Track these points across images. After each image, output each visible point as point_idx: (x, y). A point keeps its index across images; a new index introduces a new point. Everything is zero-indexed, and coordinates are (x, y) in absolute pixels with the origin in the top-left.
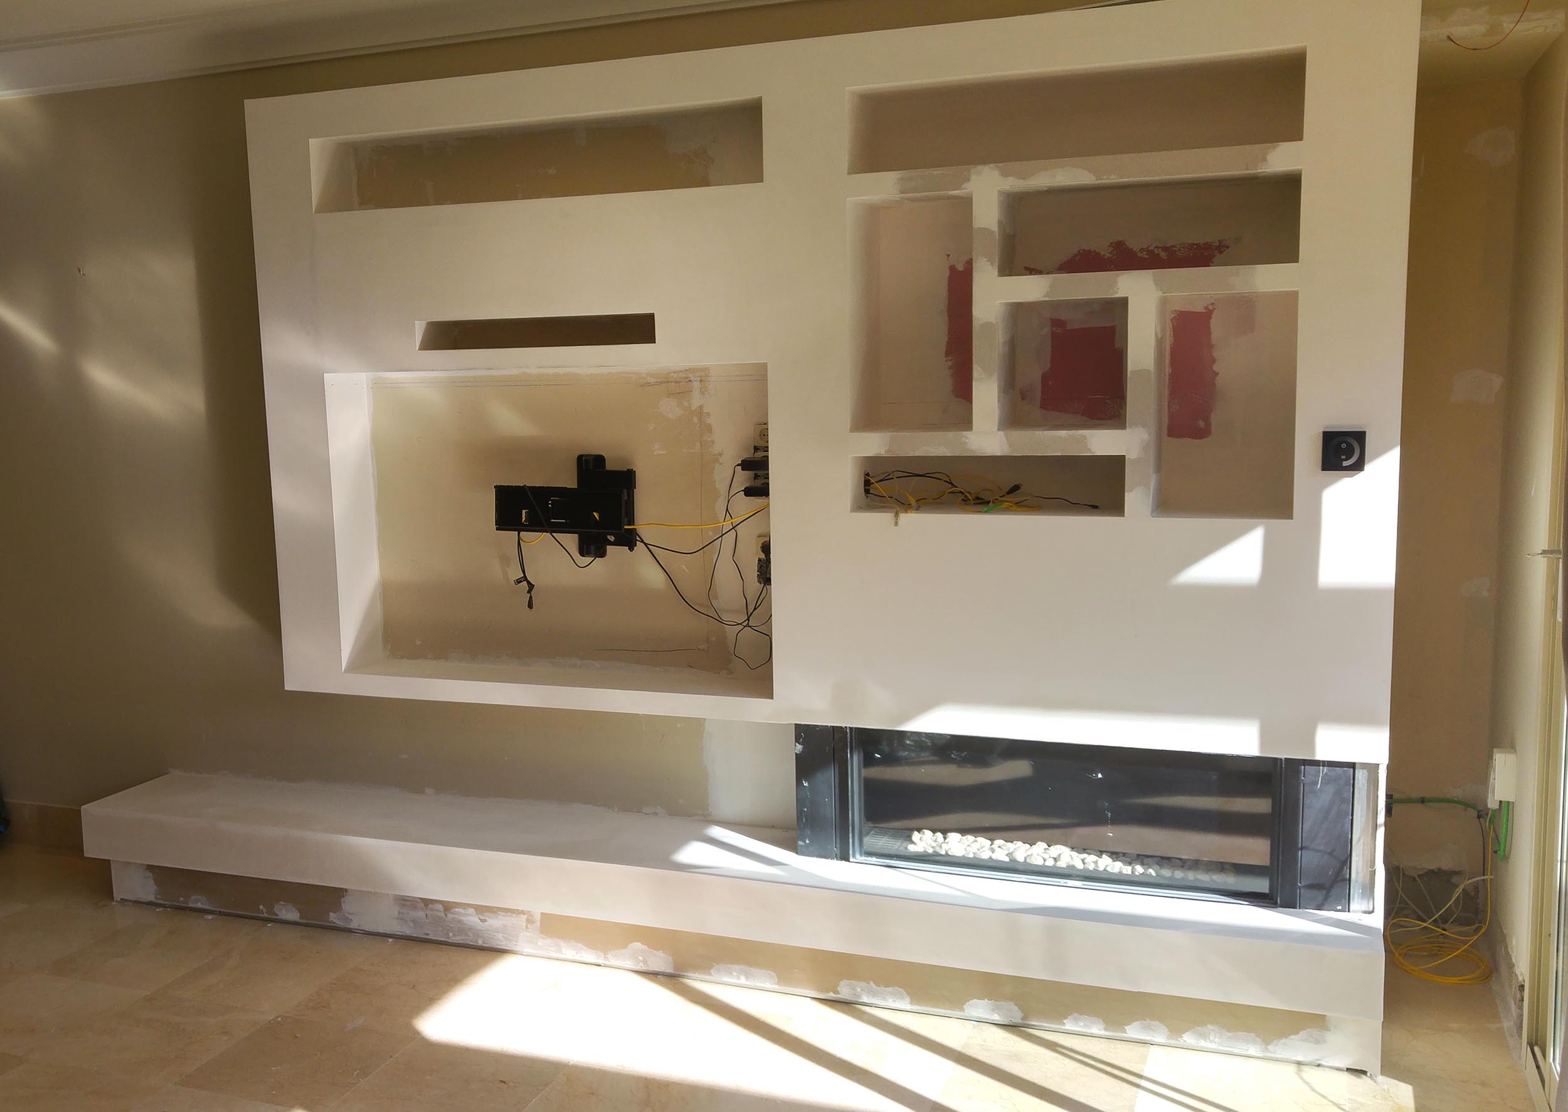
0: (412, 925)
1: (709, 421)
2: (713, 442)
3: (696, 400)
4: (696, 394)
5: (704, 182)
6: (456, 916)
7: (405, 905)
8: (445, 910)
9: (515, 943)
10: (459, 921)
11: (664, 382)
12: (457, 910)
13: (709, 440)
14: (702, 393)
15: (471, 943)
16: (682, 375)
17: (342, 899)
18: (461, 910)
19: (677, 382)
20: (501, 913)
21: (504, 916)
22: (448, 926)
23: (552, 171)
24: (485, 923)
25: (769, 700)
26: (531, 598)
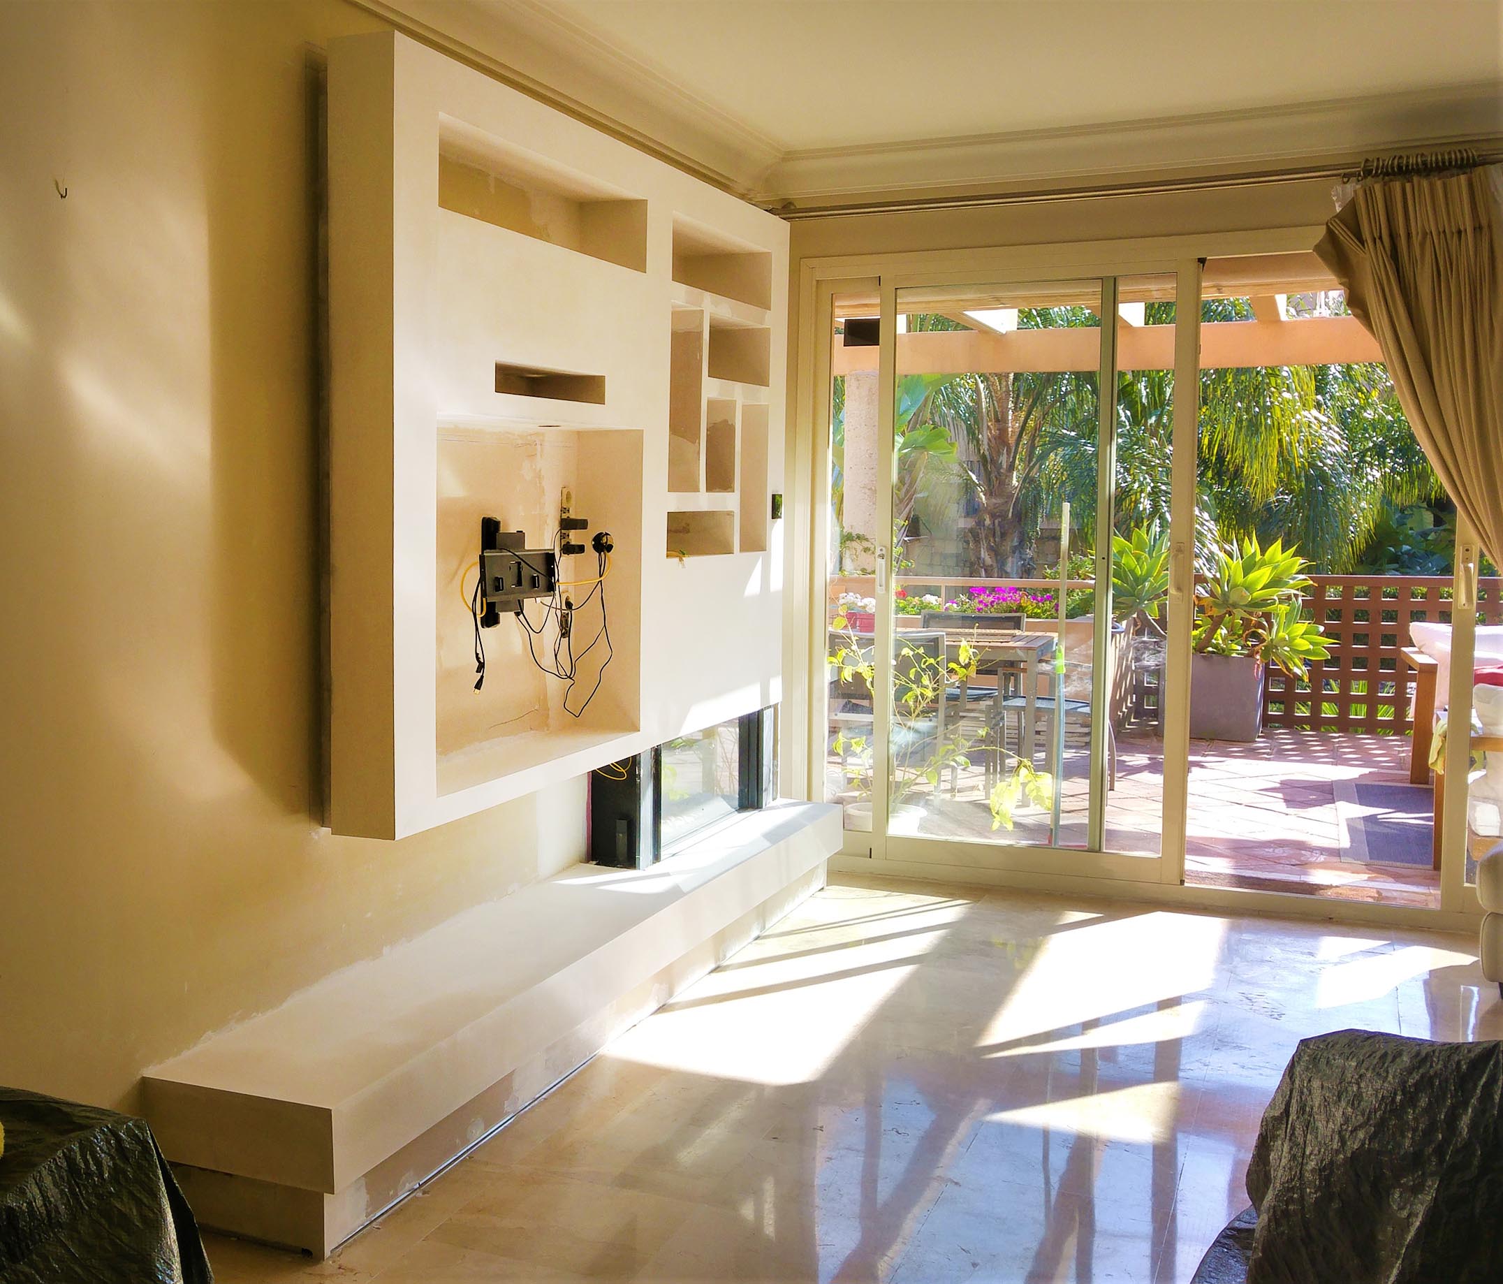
0: (553, 1069)
1: (543, 483)
2: (544, 504)
3: (539, 463)
7: (549, 1050)
11: (525, 444)
13: (543, 501)
14: (541, 456)
16: (533, 438)
17: (514, 1078)
19: (530, 445)
25: (636, 734)
26: (482, 677)
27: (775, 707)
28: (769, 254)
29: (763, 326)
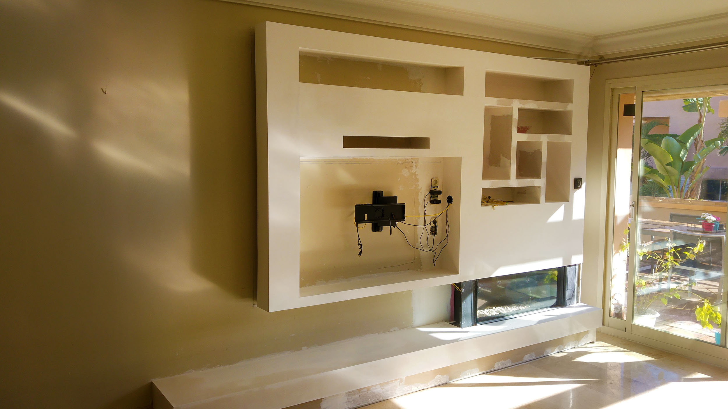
0: (353, 403)
1: (418, 177)
2: (419, 185)
3: (414, 170)
4: (414, 167)
5: (420, 91)
6: (372, 391)
7: (351, 395)
8: (367, 390)
9: (394, 393)
10: (373, 393)
11: (404, 163)
12: (372, 388)
13: (417, 184)
14: (416, 167)
15: (378, 400)
16: (410, 160)
17: (321, 403)
18: (374, 388)
19: (408, 163)
20: (390, 383)
21: (391, 383)
22: (369, 397)
23: (369, 78)
24: (384, 389)
25: (458, 275)
26: (361, 251)
27: (579, 265)
28: (572, 81)
29: (566, 110)
